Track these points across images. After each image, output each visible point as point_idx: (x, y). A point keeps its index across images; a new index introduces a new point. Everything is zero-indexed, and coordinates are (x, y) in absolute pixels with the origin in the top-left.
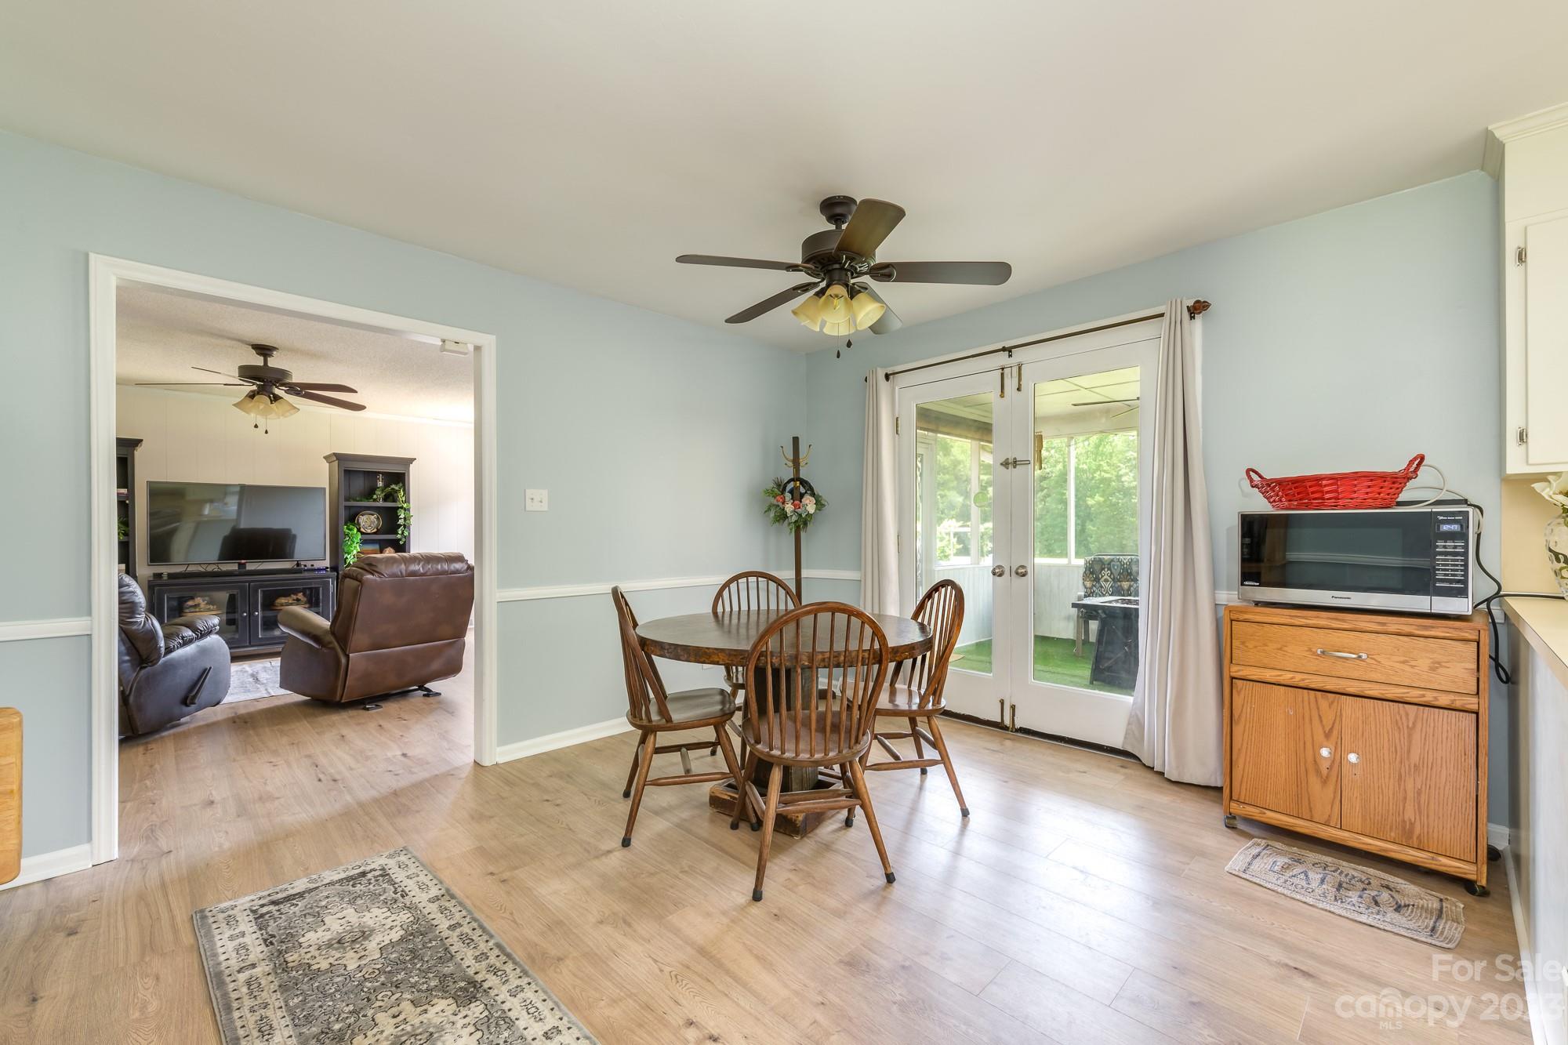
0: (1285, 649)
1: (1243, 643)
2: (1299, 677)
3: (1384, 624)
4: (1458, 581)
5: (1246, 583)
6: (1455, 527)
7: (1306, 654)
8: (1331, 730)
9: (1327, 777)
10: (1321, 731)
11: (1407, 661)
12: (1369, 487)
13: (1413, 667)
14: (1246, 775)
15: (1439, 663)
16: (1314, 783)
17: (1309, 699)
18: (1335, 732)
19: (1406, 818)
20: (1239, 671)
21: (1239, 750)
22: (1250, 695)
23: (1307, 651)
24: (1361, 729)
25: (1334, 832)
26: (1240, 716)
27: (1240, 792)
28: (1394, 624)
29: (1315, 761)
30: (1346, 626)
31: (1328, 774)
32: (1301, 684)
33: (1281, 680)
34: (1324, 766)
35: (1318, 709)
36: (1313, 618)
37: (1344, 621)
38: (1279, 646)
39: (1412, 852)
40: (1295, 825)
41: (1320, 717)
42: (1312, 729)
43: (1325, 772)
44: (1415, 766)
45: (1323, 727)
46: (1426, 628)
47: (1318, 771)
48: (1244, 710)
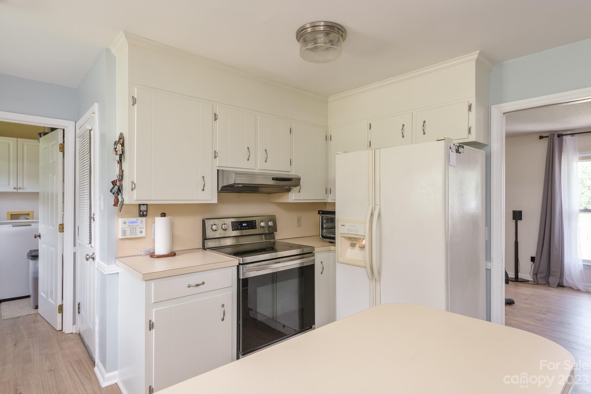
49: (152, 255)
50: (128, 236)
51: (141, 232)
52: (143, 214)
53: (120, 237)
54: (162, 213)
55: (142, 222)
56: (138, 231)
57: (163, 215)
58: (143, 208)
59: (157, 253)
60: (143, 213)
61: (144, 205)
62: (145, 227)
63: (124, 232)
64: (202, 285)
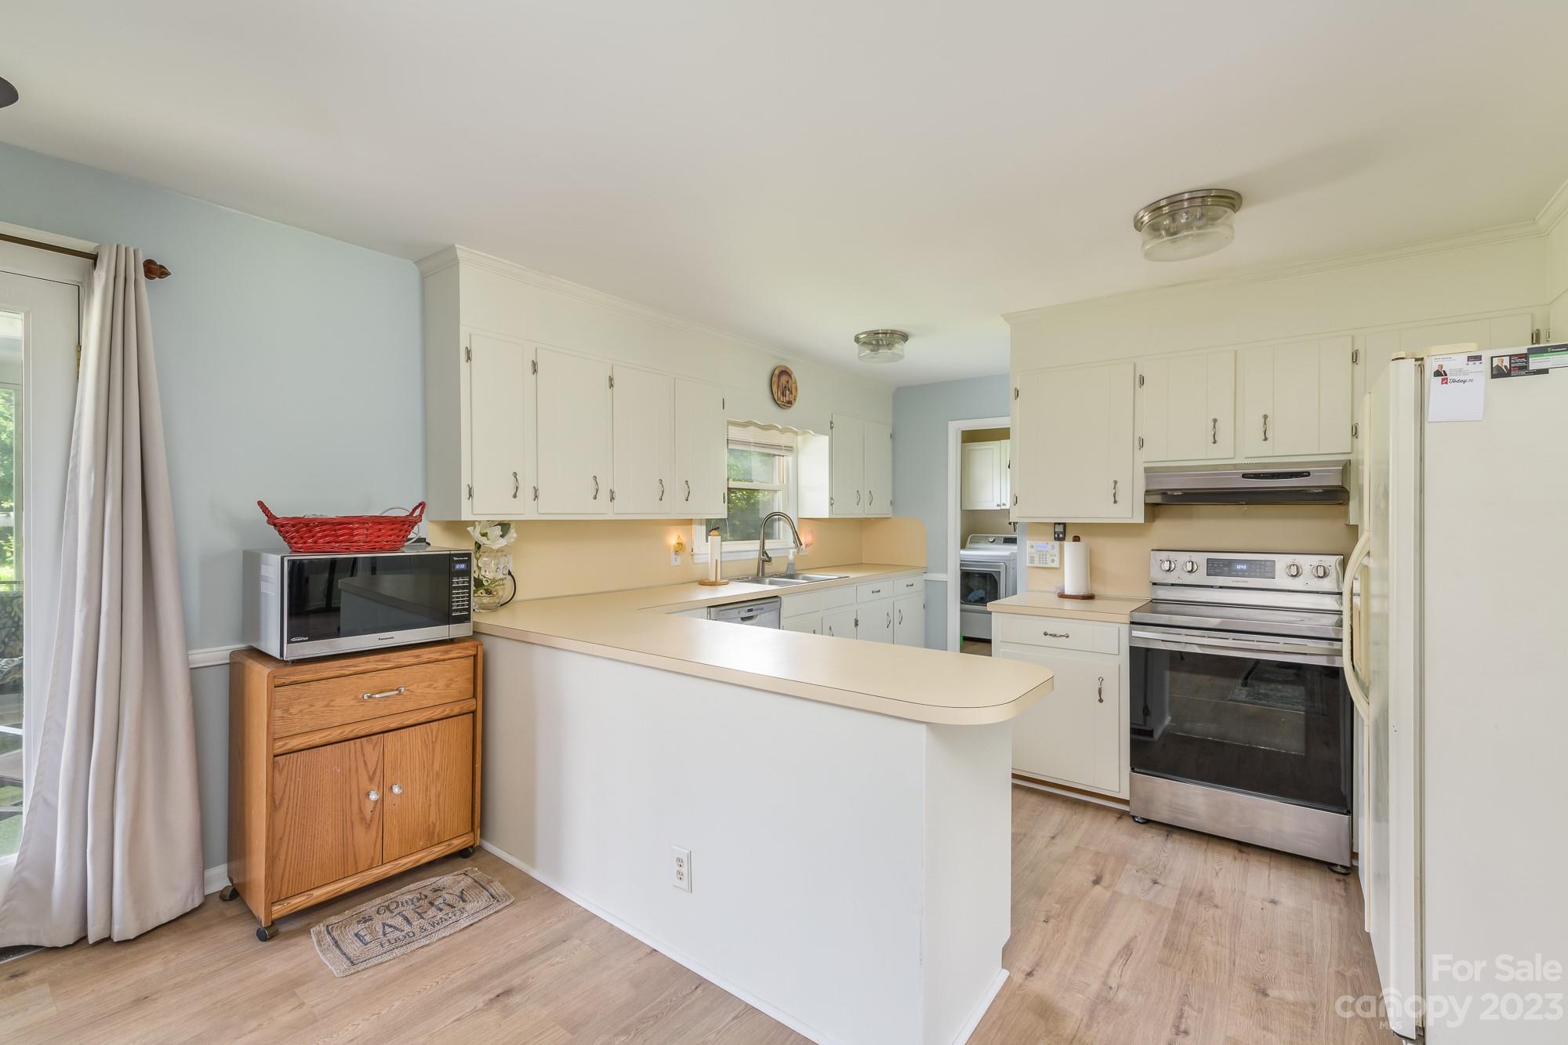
0: (332, 703)
1: (286, 711)
2: (348, 729)
3: (418, 656)
4: (464, 610)
5: (294, 639)
6: (463, 566)
7: (351, 703)
8: (374, 773)
9: (371, 821)
10: (366, 776)
11: (432, 685)
12: (392, 530)
13: (435, 688)
14: (288, 865)
15: (452, 680)
16: (359, 830)
17: (355, 748)
18: (378, 773)
19: (431, 823)
20: (285, 745)
21: (281, 839)
22: (294, 769)
23: (353, 699)
24: (399, 758)
25: (378, 871)
26: (282, 799)
27: (281, 889)
28: (427, 654)
29: (360, 810)
30: (390, 665)
31: (372, 817)
32: (351, 735)
33: (331, 738)
34: (369, 807)
35: (364, 755)
36: (363, 663)
37: (388, 661)
38: (326, 703)
39: (436, 849)
40: (344, 887)
41: (365, 763)
42: (358, 779)
43: (368, 815)
44: (437, 773)
45: (368, 771)
46: (447, 652)
47: (363, 819)
48: (287, 789)
49: (1062, 596)
50: (1036, 564)
51: (1053, 561)
52: (1060, 537)
53: (1028, 565)
54: (1075, 537)
55: (1053, 547)
56: (1049, 559)
57: (1076, 539)
58: (1060, 529)
59: (1068, 592)
60: (1058, 535)
61: (1059, 524)
62: (1057, 554)
63: (1032, 559)
64: (1064, 638)
